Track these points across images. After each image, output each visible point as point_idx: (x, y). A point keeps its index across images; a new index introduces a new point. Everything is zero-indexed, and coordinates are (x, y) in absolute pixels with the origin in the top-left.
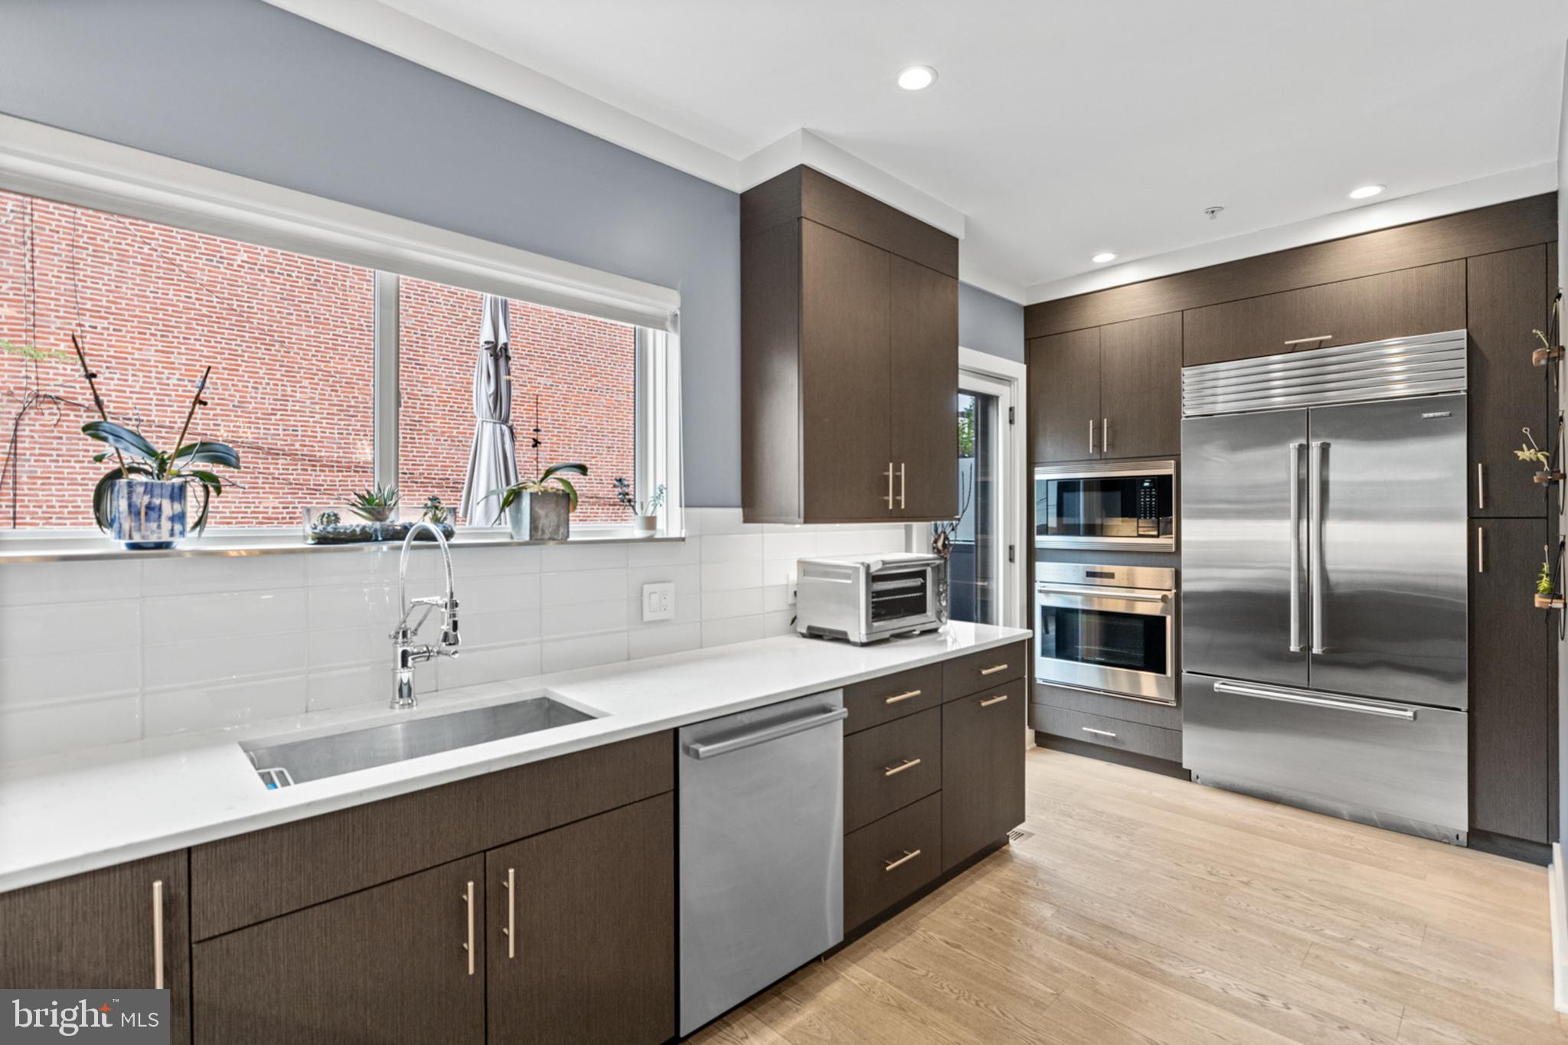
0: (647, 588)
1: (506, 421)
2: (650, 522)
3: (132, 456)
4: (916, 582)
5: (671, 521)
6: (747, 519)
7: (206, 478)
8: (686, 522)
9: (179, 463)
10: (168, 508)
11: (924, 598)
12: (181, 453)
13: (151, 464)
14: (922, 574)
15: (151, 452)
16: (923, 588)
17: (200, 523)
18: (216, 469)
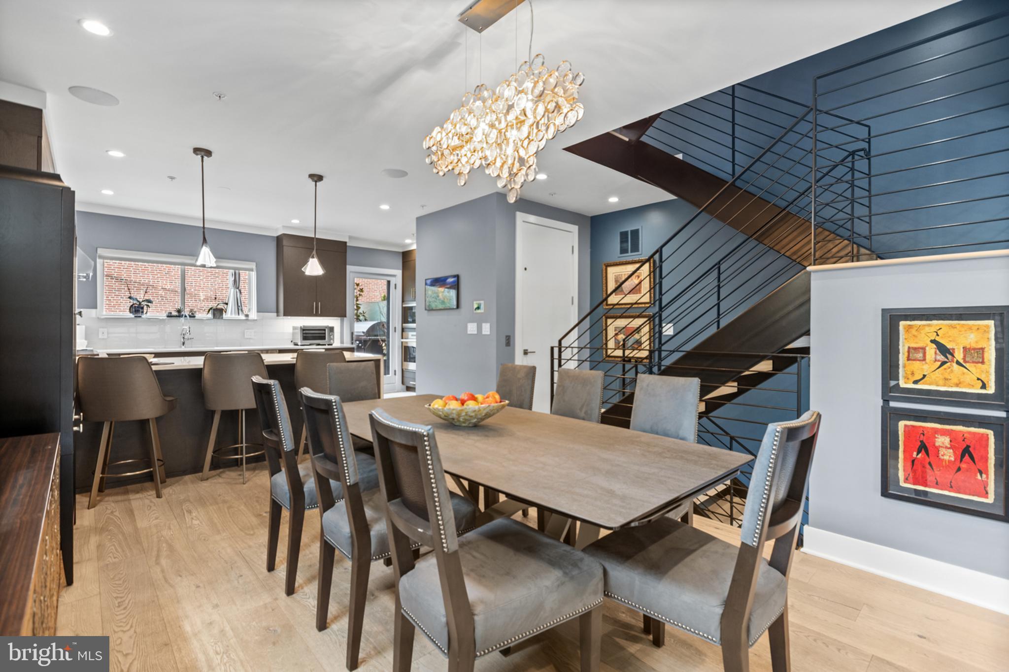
0: (246, 331)
1: (238, 288)
2: (247, 316)
3: (135, 302)
4: (324, 332)
5: (253, 315)
6: (278, 316)
7: (148, 306)
8: (258, 316)
9: (143, 303)
10: (141, 310)
11: (325, 336)
12: (143, 301)
13: (138, 303)
14: (325, 330)
15: (138, 301)
16: (325, 333)
17: (146, 313)
18: (149, 304)
